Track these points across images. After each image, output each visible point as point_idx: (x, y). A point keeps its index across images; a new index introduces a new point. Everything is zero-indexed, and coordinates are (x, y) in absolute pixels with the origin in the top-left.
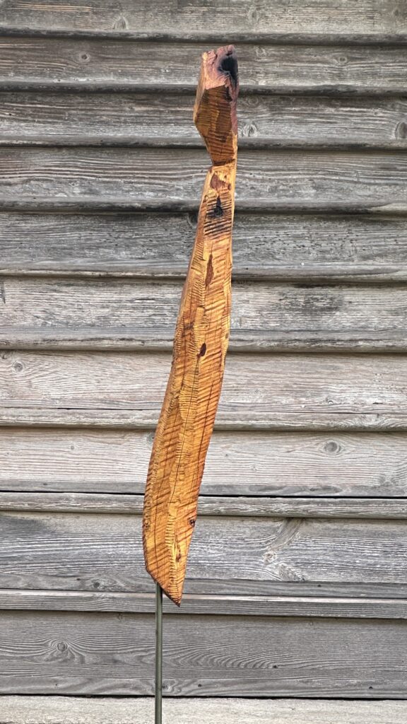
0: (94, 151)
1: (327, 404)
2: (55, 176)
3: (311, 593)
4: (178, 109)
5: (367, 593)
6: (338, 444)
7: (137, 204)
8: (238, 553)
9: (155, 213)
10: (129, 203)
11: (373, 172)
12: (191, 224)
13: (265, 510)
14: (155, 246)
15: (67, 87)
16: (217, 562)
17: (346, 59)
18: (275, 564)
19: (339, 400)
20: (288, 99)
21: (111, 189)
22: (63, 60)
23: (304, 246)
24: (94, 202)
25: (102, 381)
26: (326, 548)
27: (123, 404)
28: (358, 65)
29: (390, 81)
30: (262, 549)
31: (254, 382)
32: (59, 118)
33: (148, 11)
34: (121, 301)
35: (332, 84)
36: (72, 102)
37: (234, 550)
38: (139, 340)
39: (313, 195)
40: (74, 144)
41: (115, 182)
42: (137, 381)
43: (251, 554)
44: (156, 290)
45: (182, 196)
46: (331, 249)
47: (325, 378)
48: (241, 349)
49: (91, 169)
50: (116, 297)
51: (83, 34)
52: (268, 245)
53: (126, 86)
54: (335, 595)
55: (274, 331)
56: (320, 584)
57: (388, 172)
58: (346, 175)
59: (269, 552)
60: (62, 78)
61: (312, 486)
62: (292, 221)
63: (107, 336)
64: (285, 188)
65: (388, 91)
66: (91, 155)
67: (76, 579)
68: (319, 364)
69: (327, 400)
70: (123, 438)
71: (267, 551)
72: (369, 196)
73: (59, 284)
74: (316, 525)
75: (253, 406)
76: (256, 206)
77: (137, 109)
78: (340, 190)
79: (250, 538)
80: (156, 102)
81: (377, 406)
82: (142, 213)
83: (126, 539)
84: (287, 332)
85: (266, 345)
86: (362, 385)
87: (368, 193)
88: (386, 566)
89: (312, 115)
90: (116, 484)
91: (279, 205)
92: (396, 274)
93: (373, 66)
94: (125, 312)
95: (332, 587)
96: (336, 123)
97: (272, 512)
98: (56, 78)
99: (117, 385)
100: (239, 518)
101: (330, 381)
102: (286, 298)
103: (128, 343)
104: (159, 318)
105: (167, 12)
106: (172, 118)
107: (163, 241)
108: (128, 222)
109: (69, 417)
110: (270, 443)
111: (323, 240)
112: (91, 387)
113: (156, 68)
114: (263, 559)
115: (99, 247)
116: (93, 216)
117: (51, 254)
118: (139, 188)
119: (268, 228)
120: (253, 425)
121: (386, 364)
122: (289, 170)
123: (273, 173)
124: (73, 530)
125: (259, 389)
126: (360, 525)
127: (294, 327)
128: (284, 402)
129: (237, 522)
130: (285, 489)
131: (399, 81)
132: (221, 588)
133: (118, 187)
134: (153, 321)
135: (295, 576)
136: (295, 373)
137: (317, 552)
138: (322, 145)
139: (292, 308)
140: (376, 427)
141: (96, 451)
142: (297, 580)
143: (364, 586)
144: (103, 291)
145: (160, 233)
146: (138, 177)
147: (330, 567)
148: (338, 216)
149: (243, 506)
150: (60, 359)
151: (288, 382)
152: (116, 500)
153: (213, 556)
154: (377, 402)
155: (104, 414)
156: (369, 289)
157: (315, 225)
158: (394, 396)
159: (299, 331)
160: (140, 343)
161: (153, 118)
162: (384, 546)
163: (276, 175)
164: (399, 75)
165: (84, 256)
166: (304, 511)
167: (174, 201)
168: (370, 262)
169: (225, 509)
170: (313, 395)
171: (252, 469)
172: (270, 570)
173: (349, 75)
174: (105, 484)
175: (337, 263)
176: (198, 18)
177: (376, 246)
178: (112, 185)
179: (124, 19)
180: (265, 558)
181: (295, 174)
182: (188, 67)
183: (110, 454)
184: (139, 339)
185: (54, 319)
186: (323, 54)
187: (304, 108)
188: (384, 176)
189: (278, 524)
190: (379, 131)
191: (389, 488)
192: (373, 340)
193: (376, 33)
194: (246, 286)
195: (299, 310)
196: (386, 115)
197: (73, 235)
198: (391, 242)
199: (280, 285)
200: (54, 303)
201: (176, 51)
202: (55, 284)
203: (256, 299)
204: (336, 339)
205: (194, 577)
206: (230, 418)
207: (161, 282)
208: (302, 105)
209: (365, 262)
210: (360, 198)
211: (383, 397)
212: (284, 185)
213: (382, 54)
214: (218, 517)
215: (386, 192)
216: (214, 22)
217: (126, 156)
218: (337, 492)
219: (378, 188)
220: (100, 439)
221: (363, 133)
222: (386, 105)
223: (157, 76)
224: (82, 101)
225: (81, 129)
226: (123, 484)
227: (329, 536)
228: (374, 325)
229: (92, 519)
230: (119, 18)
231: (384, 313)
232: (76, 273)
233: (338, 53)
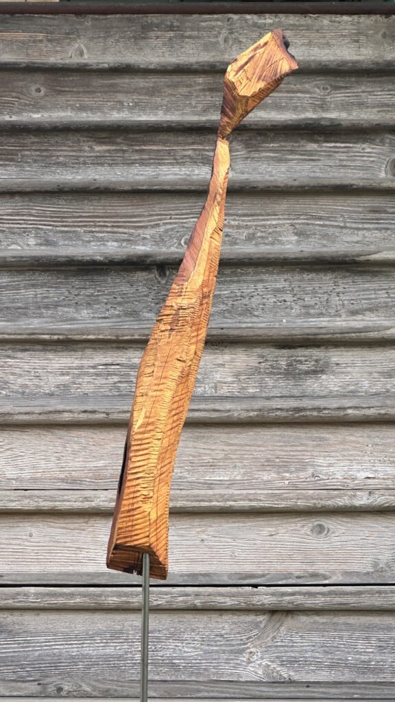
0: (51, 197)
1: (313, 479)
2: (8, 225)
3: (300, 694)
4: (144, 148)
5: (361, 694)
6: (326, 526)
7: (98, 257)
8: (217, 652)
9: (119, 267)
10: (89, 256)
11: (361, 216)
12: (159, 279)
13: (245, 603)
14: (120, 304)
15: (20, 126)
16: (194, 661)
17: (329, 87)
18: (258, 662)
19: (326, 474)
20: (265, 135)
21: (70, 239)
22: (14, 94)
23: (285, 301)
24: (51, 256)
25: (62, 458)
26: (314, 644)
27: (87, 483)
28: (343, 95)
29: (379, 111)
30: (243, 646)
31: (232, 456)
32: (11, 160)
33: (108, 37)
34: (83, 367)
35: (314, 116)
36: (25, 142)
37: (212, 648)
38: (104, 413)
39: (294, 242)
40: (28, 190)
41: (74, 231)
42: (102, 458)
43: (231, 652)
44: (121, 354)
45: (149, 246)
46: (316, 304)
47: (311, 451)
48: (217, 420)
49: (47, 217)
50: (77, 363)
51: (36, 65)
52: (245, 301)
53: (85, 123)
54: (325, 696)
55: (253, 397)
56: (308, 684)
57: (378, 215)
58: (331, 219)
59: (251, 650)
60: (14, 114)
61: (298, 573)
62: (272, 273)
63: (68, 408)
64: (264, 234)
65: (377, 124)
66: (47, 202)
67: (36, 683)
68: (304, 435)
69: (313, 475)
70: (87, 523)
71: (248, 648)
72: (357, 242)
73: (14, 350)
74: (304, 619)
75: (232, 484)
76: (231, 257)
77: (98, 148)
78: (325, 236)
79: (230, 634)
80: (119, 140)
81: (369, 480)
82: (105, 267)
83: (92, 637)
84: (268, 398)
85: (244, 415)
86: (352, 458)
87: (356, 239)
88: (381, 663)
89: (292, 152)
90: (80, 575)
91: (256, 256)
92: (389, 332)
93: (360, 96)
94: (87, 379)
95: (322, 687)
96: (319, 160)
97: (253, 605)
98: (8, 114)
99: (79, 462)
100: (217, 612)
101: (315, 454)
102: (266, 360)
103: (91, 416)
104: (126, 385)
105: (129, 38)
106: (137, 157)
107: (128, 298)
108: (89, 277)
109: (26, 501)
110: (249, 526)
111: (307, 294)
112: (51, 465)
113: (118, 102)
114: (244, 658)
115: (58, 306)
116: (51, 270)
117: (4, 314)
118: (101, 237)
119: (245, 281)
120: (231, 506)
121: (378, 434)
122: (268, 215)
123: (250, 218)
124: (31, 628)
125: (237, 464)
126: (352, 617)
127: (276, 392)
128: (265, 478)
129: (215, 617)
130: (268, 577)
131: (388, 111)
132: (199, 691)
133: (78, 237)
134: (118, 389)
135: (281, 675)
136: (277, 446)
137: (305, 648)
138: (304, 187)
139: (274, 371)
140: (368, 506)
141: (57, 537)
142: (282, 680)
143: (358, 685)
144: (62, 357)
145: (125, 288)
146: (100, 226)
147: (319, 665)
148: (322, 267)
149: (221, 599)
150: (16, 434)
151: (270, 456)
152: (79, 595)
153: (189, 654)
154: (370, 476)
155: (66, 497)
156: (359, 349)
157: (297, 277)
158: (388, 469)
159: (281, 397)
160: (104, 415)
161: (116, 158)
162: (380, 640)
163: (254, 220)
164: (388, 105)
165: (41, 316)
166: (289, 603)
167: (140, 253)
168: (360, 317)
169: (201, 603)
170: (298, 470)
171: (231, 556)
172: (253, 669)
173: (332, 106)
174: (68, 574)
175: (322, 319)
176: (164, 44)
177: (366, 299)
178: (71, 235)
179: (82, 46)
180: (247, 656)
181: (275, 219)
182: (154, 99)
183: (72, 541)
184: (103, 410)
185: (9, 388)
186: (303, 83)
187: (283, 144)
188: (373, 219)
189: (261, 618)
190: (367, 169)
191: (384, 574)
192: (364, 408)
193: (361, 58)
194: (221, 348)
195: (280, 374)
196: (374, 151)
197: (28, 292)
198: (383, 294)
199: (260, 347)
200: (8, 370)
201: (140, 82)
202: (9, 349)
203: (234, 362)
204: (322, 407)
205: (168, 678)
206: (206, 499)
207: (126, 346)
208: (281, 141)
209: (354, 318)
210: (346, 244)
211: (376, 471)
212: (262, 232)
213: (369, 82)
214: (193, 612)
215: (376, 237)
216: (182, 48)
217: (86, 202)
218: (326, 579)
219: (367, 234)
220: (62, 525)
221: (349, 171)
222: (374, 140)
223: (119, 110)
224: (36, 140)
225: (36, 172)
226: (88, 574)
227: (317, 630)
228: (364, 388)
229: (53, 617)
230: (77, 45)
231: (376, 375)
232: (32, 337)
233: (321, 81)
